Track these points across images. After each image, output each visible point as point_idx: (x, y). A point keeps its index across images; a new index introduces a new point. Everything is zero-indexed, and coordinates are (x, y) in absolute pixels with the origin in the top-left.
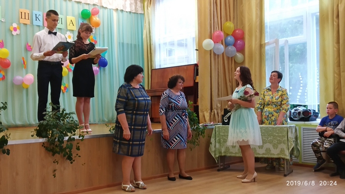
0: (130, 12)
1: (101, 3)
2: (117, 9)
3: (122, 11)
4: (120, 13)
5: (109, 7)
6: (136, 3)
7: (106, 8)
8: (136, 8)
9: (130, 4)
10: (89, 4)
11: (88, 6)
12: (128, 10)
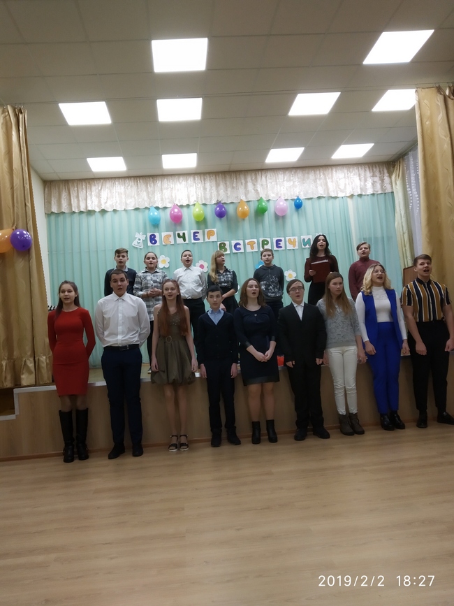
0: (373, 194)
1: (328, 193)
2: (352, 196)
3: (360, 196)
4: (359, 199)
5: (341, 195)
6: (382, 180)
7: (336, 198)
8: (382, 187)
9: (373, 184)
10: (311, 198)
11: (310, 201)
12: (370, 191)
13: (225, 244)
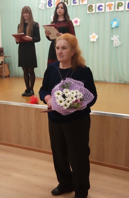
13: (92, 6)
